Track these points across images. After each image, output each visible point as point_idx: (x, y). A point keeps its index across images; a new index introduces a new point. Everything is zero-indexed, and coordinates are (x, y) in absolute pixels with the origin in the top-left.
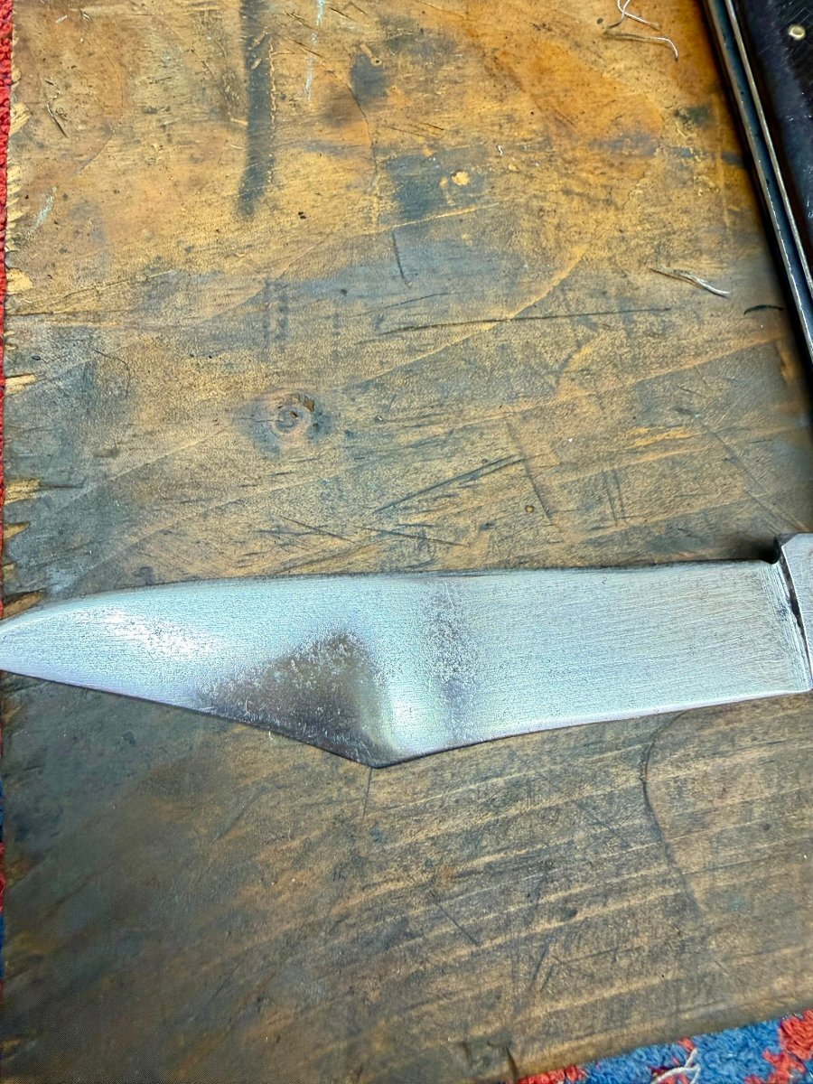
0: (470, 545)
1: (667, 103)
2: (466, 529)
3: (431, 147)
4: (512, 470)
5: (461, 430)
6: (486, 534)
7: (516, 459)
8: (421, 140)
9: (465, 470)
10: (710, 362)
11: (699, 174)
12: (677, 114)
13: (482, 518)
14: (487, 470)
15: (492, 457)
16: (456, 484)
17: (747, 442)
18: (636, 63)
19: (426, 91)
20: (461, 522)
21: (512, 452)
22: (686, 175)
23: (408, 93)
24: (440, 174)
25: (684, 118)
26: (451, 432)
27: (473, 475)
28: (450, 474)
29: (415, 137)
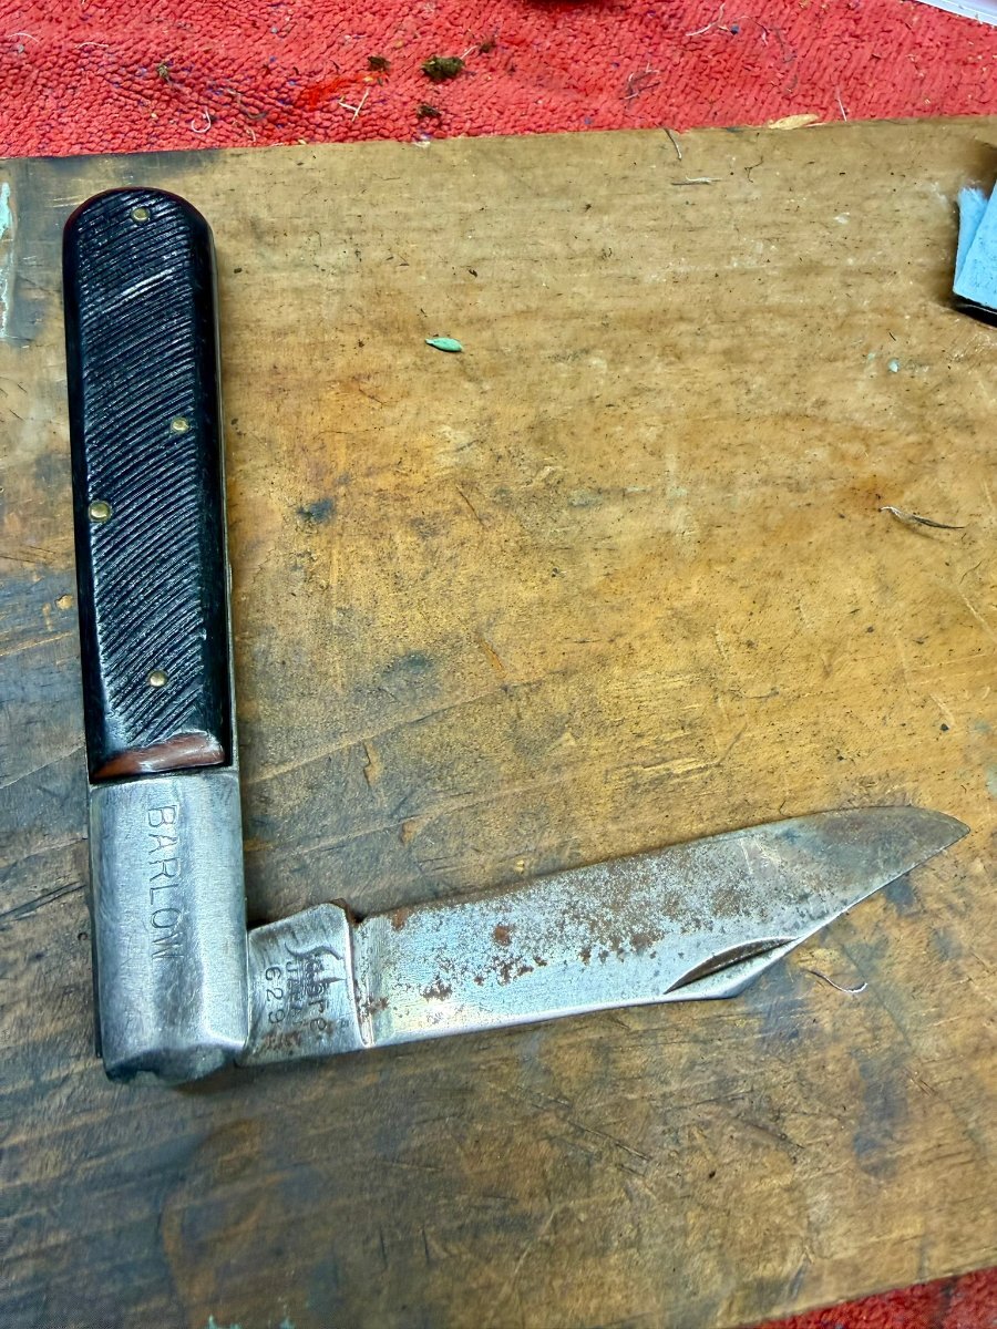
0: (16, 979)
1: (291, 501)
2: (16, 961)
3: (39, 574)
4: (70, 898)
5: (26, 860)
6: (35, 966)
7: (78, 885)
8: (29, 566)
9: (25, 901)
10: (293, 770)
11: (312, 573)
12: (301, 511)
13: (30, 950)
14: (46, 899)
15: (52, 885)
16: (11, 917)
17: (320, 850)
18: (265, 462)
19: (44, 515)
20: (11, 955)
21: (73, 880)
22: (299, 574)
23: (24, 520)
24: (43, 601)
25: (309, 514)
26: (15, 865)
27: (30, 906)
28: (7, 907)
29: (26, 564)
